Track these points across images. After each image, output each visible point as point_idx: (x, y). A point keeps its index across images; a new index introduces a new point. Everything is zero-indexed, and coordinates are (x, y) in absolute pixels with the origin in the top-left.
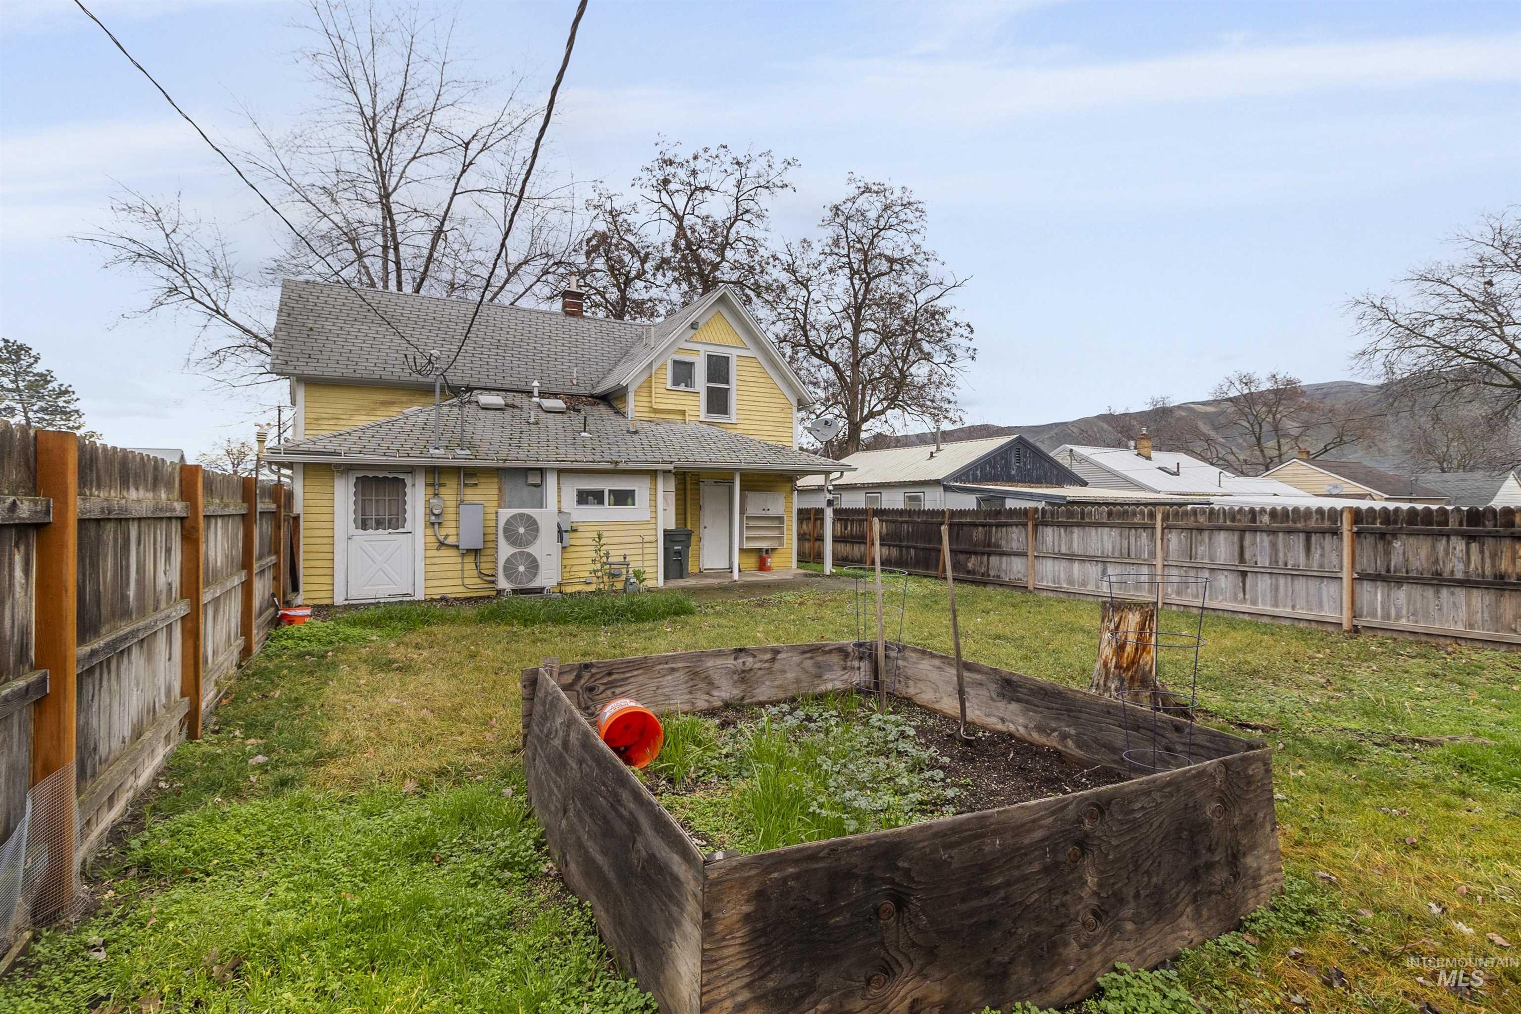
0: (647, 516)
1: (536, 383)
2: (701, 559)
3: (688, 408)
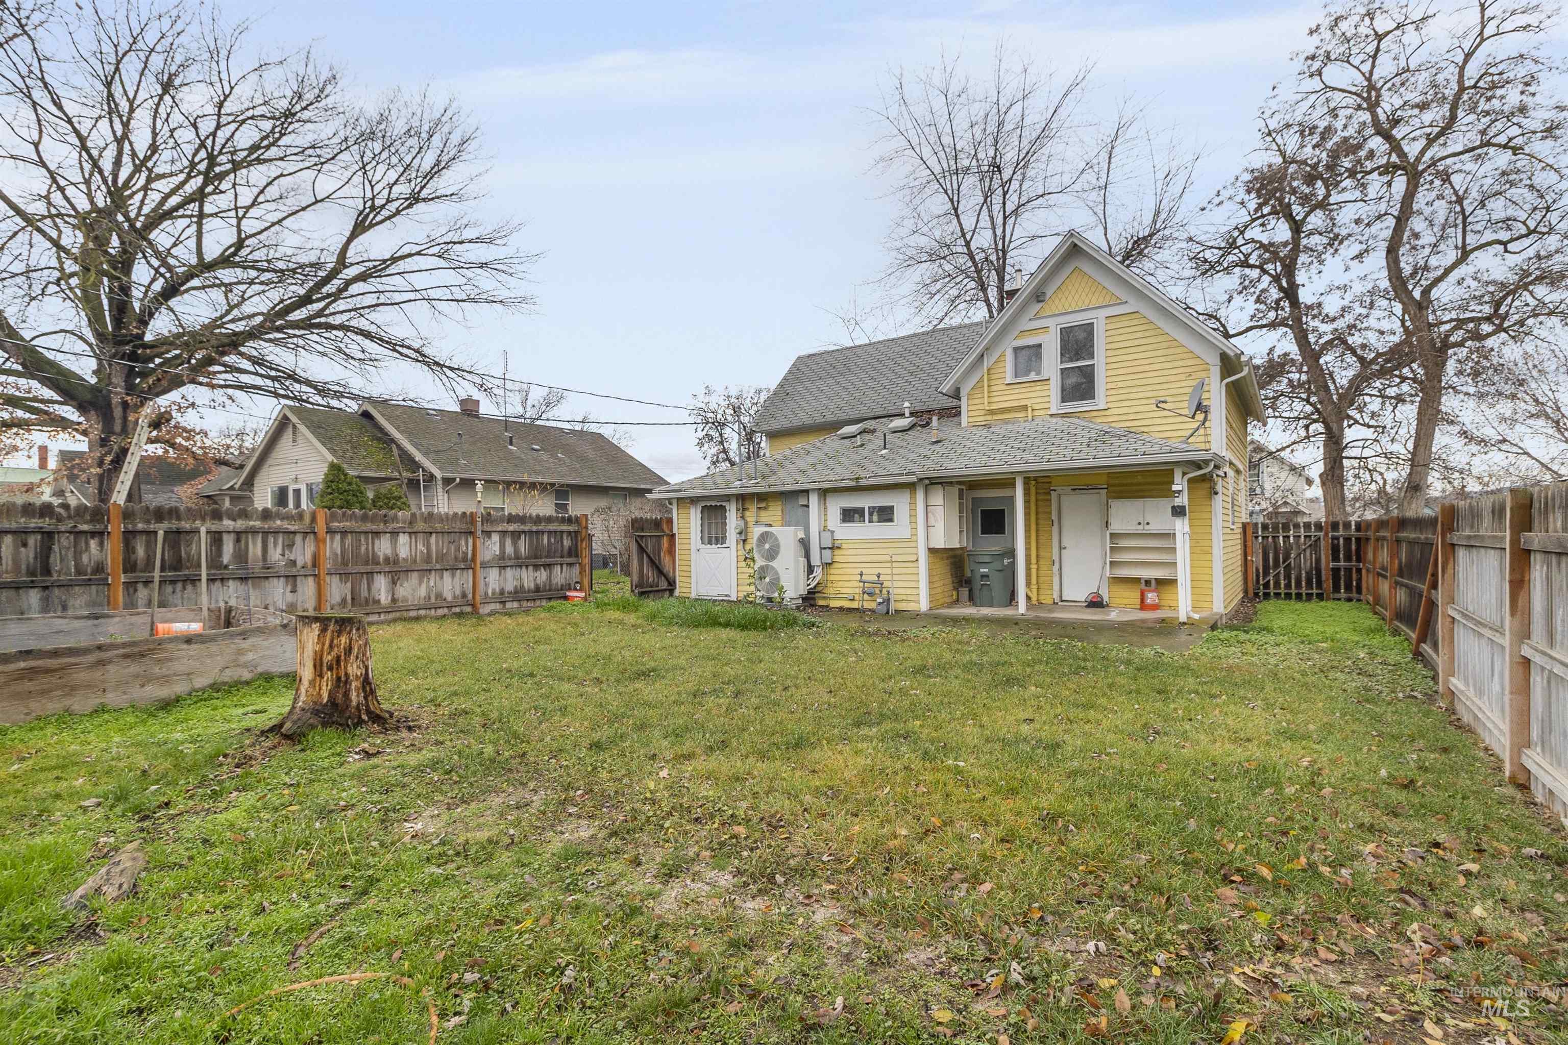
0: (906, 534)
1: (907, 404)
2: (1056, 587)
3: (1033, 401)
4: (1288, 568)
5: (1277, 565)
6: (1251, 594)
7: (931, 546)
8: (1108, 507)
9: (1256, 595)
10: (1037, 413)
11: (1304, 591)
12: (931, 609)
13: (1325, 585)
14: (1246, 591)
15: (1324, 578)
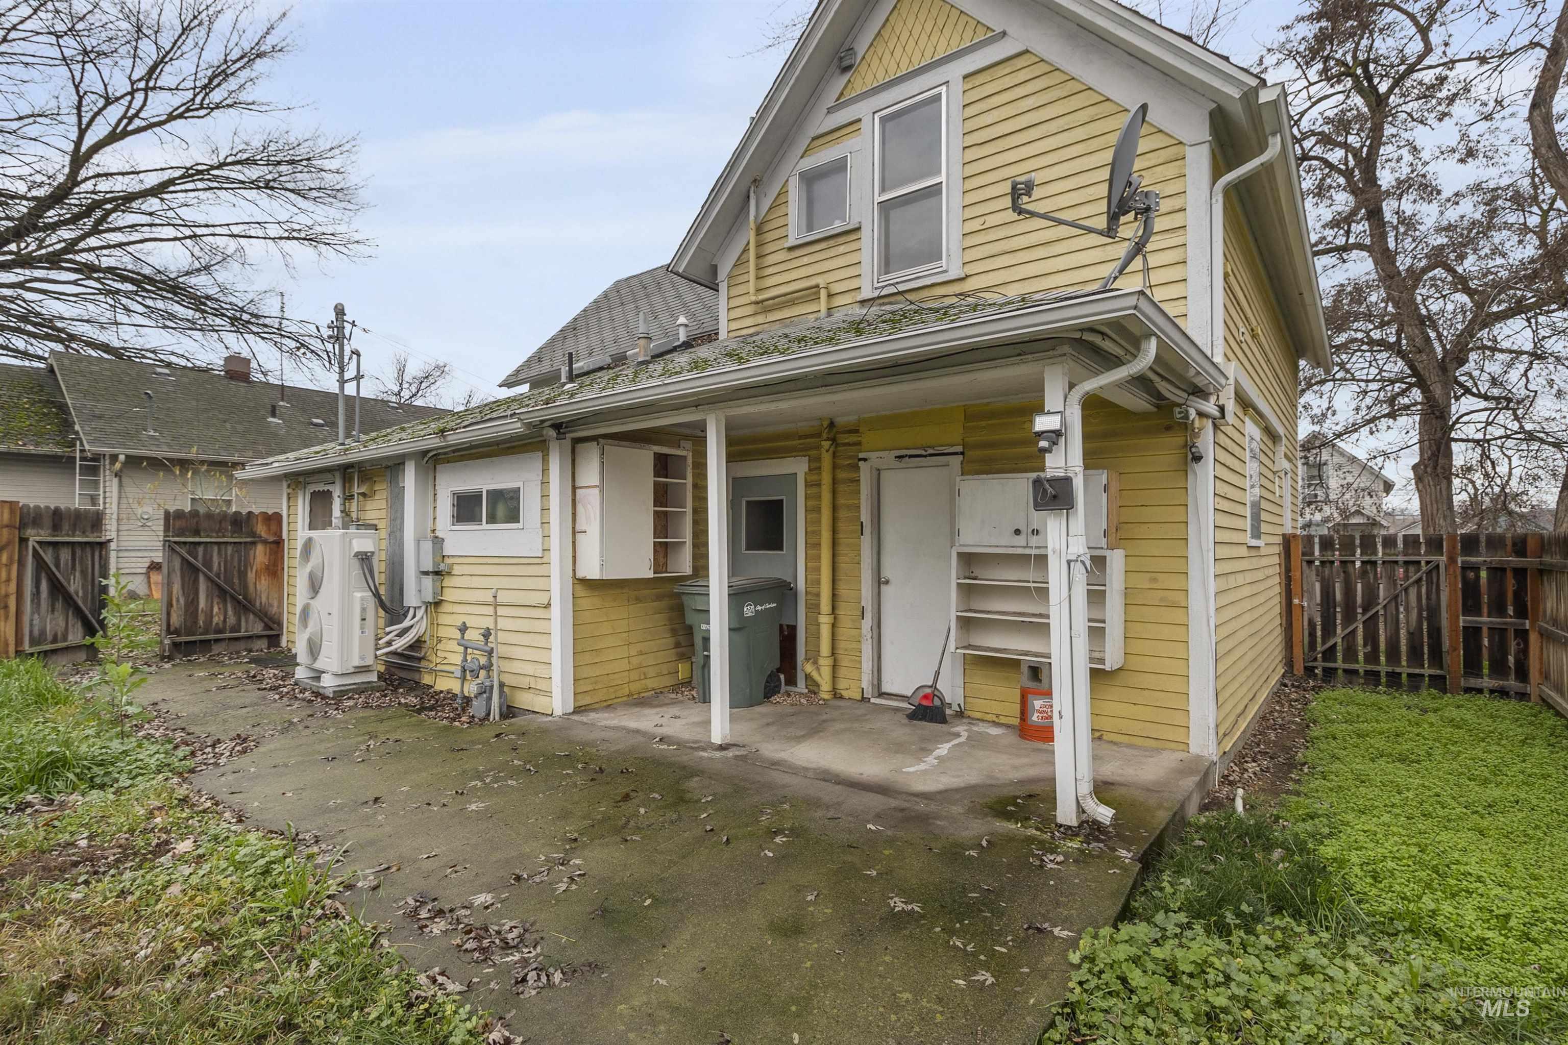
0: (535, 546)
2: (867, 665)
3: (831, 277)
4: (1371, 625)
5: (1349, 617)
6: (1299, 669)
7: (580, 575)
8: (953, 494)
9: (1309, 671)
10: (839, 301)
11: (1404, 669)
12: (578, 710)
13: (1447, 659)
14: (1289, 663)
15: (1446, 644)
